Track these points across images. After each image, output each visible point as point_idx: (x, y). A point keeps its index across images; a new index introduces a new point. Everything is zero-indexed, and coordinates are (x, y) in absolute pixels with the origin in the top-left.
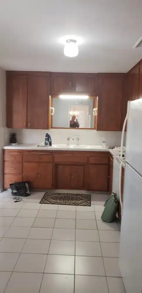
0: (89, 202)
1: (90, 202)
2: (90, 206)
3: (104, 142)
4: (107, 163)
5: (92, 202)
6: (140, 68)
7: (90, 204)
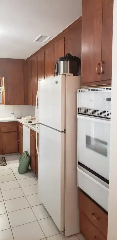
0: (4, 162)
1: (6, 162)
2: (7, 165)
3: (12, 114)
4: (17, 130)
5: (7, 162)
6: (37, 57)
7: (6, 164)
